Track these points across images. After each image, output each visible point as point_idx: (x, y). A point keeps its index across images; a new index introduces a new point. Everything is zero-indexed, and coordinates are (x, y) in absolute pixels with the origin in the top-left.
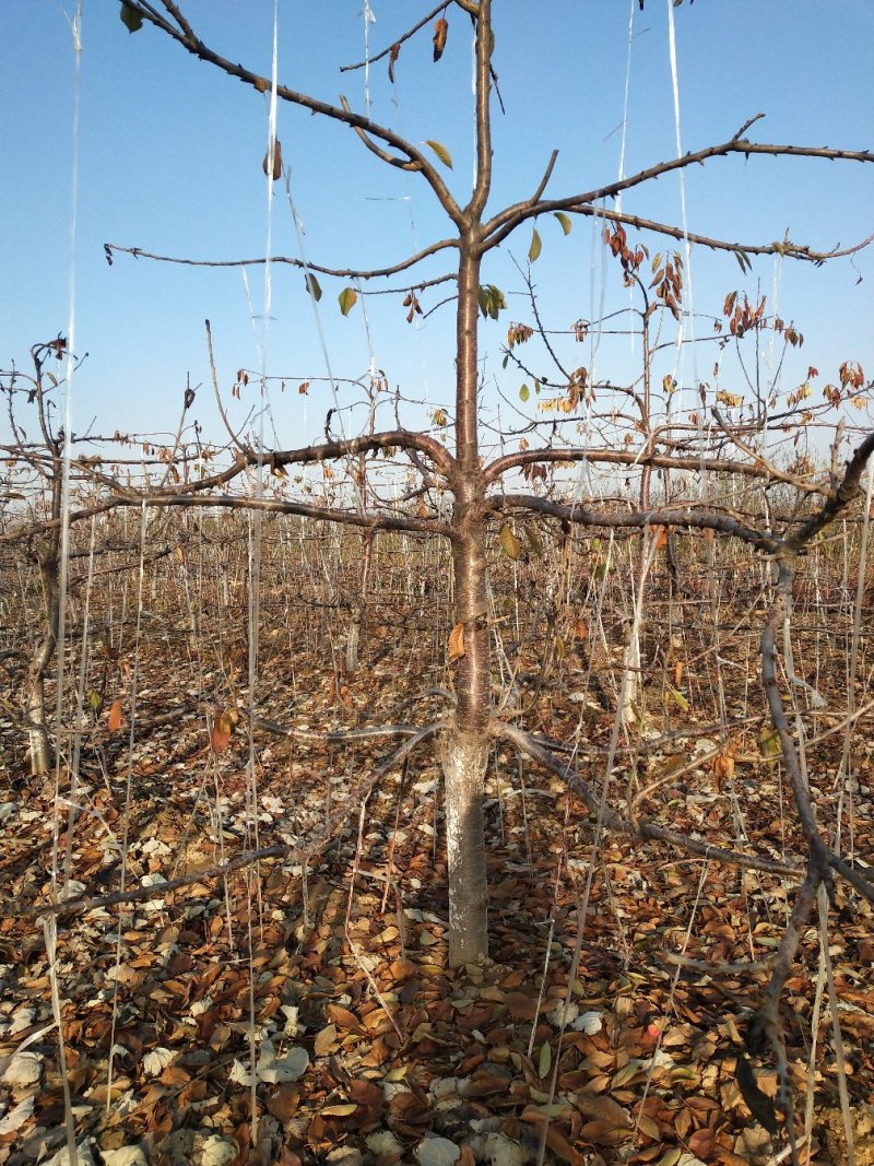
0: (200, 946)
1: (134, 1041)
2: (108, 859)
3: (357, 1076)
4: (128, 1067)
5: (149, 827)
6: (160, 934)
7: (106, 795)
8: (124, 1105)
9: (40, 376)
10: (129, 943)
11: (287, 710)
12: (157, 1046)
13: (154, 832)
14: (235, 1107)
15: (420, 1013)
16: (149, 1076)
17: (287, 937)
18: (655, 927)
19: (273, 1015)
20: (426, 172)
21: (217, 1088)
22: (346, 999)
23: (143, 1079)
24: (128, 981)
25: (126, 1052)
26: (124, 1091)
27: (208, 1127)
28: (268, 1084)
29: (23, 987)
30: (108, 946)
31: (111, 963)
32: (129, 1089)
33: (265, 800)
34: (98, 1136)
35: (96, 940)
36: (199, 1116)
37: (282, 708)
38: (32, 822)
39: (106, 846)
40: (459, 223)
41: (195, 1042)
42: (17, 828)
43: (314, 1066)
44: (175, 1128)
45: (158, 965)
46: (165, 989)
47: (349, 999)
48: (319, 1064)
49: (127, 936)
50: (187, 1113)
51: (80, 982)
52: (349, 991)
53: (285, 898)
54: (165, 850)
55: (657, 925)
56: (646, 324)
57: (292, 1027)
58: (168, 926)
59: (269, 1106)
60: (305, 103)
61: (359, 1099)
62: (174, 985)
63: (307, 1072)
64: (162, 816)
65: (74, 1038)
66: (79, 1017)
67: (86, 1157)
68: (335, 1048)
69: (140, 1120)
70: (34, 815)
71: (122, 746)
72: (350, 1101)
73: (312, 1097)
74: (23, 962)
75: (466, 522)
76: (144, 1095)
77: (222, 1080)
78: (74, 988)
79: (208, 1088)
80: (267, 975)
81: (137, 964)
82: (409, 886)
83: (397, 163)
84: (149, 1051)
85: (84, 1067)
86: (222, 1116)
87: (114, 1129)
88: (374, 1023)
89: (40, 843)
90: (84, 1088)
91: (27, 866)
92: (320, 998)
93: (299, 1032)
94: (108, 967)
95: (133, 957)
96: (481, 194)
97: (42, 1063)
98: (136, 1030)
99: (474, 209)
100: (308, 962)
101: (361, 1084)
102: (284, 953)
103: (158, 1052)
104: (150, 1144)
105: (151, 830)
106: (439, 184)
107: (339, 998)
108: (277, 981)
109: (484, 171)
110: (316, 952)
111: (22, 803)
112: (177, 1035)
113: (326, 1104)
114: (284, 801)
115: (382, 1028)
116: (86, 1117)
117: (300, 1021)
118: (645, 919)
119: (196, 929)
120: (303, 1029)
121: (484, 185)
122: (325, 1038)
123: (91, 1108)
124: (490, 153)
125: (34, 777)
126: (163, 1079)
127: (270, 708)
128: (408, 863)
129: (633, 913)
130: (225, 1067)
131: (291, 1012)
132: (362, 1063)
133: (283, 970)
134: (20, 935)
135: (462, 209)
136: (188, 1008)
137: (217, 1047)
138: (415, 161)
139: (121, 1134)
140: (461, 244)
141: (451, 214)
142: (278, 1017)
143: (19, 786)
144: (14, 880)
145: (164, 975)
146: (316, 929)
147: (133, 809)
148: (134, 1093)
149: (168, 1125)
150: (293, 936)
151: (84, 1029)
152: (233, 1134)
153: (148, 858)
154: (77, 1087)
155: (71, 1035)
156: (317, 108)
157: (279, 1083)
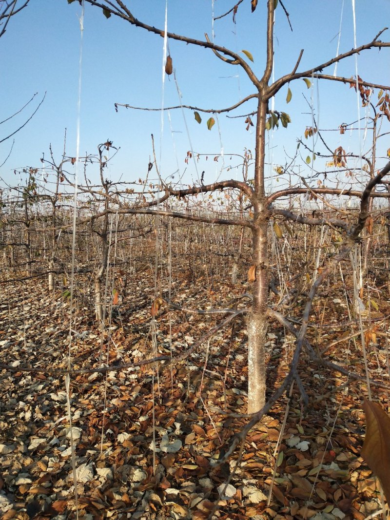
0: (148, 394)
1: (115, 428)
2: (118, 357)
3: (201, 454)
4: (112, 438)
5: (136, 345)
6: (133, 388)
7: (121, 331)
8: (107, 452)
9: (101, 157)
10: (121, 390)
11: (204, 300)
12: (124, 432)
13: (138, 347)
14: (149, 459)
15: (230, 433)
16: (119, 443)
17: (183, 395)
18: (349, 409)
19: (172, 426)
20: (242, 64)
21: (143, 451)
22: (201, 423)
23: (116, 444)
24: (118, 405)
25: (112, 432)
26: (109, 447)
27: (137, 465)
28: (164, 452)
29: (80, 402)
30: (113, 391)
31: (113, 397)
32: (111, 447)
33: (187, 338)
34: (96, 463)
35: (109, 388)
36: (135, 460)
37: (202, 298)
38: (94, 339)
39: (118, 351)
40: (258, 87)
41: (139, 432)
42: (88, 341)
43: (184, 448)
44: (124, 464)
45: (130, 400)
46: (131, 410)
47: (203, 423)
48: (186, 447)
49: (121, 387)
50: (130, 459)
51: (101, 404)
52: (204, 420)
53: (185, 379)
54: (140, 355)
55: (351, 408)
56: (375, 124)
57: (178, 432)
58: (137, 385)
59: (162, 461)
60: (183, 40)
61: (199, 464)
62: (135, 409)
63: (180, 450)
64: (141, 341)
65: (94, 424)
66: (98, 417)
67: (90, 469)
68: (194, 442)
69: (113, 459)
70: (94, 336)
71: (133, 311)
72: (196, 464)
73: (180, 460)
74: (81, 393)
75: (258, 221)
76: (116, 449)
77: (146, 448)
78: (98, 405)
79: (140, 450)
80: (172, 409)
81: (123, 399)
82: (240, 379)
83: (229, 61)
84: (121, 433)
85: (96, 436)
86: (143, 462)
87: (102, 461)
88: (212, 434)
89: (95, 348)
90: (95, 444)
91: (89, 356)
92: (191, 421)
93: (180, 434)
94: (112, 399)
95: (122, 396)
96: (268, 72)
97: (81, 432)
98: (118, 424)
99: (265, 80)
100: (189, 406)
101: (201, 458)
102: (179, 401)
103: (123, 434)
104: (115, 469)
105: (137, 346)
106: (248, 69)
107: (198, 422)
108: (176, 412)
109: (269, 62)
110: (193, 403)
111: (91, 331)
112: (133, 428)
113: (186, 464)
114: (194, 338)
115: (214, 436)
116: (94, 455)
117: (181, 429)
118: (345, 404)
119: (147, 387)
120: (182, 433)
121: (269, 68)
122: (190, 437)
123: (96, 452)
124: (273, 53)
125: (97, 321)
126: (123, 445)
127: (197, 299)
128: (241, 370)
129: (340, 401)
130: (148, 443)
131: (178, 425)
132: (204, 450)
133: (179, 408)
134: (82, 383)
135: (260, 80)
136: (138, 418)
137: (147, 435)
138: (237, 60)
139: (104, 463)
140: (258, 96)
141: (254, 83)
142: (173, 427)
143: (90, 324)
144: (83, 361)
145: (132, 404)
146: (195, 393)
147: (131, 337)
148: (112, 449)
149: (122, 462)
150: (185, 395)
151: (99, 422)
152: (147, 470)
153: (134, 357)
154: (92, 443)
155: (93, 423)
156: (189, 41)
157: (168, 453)
